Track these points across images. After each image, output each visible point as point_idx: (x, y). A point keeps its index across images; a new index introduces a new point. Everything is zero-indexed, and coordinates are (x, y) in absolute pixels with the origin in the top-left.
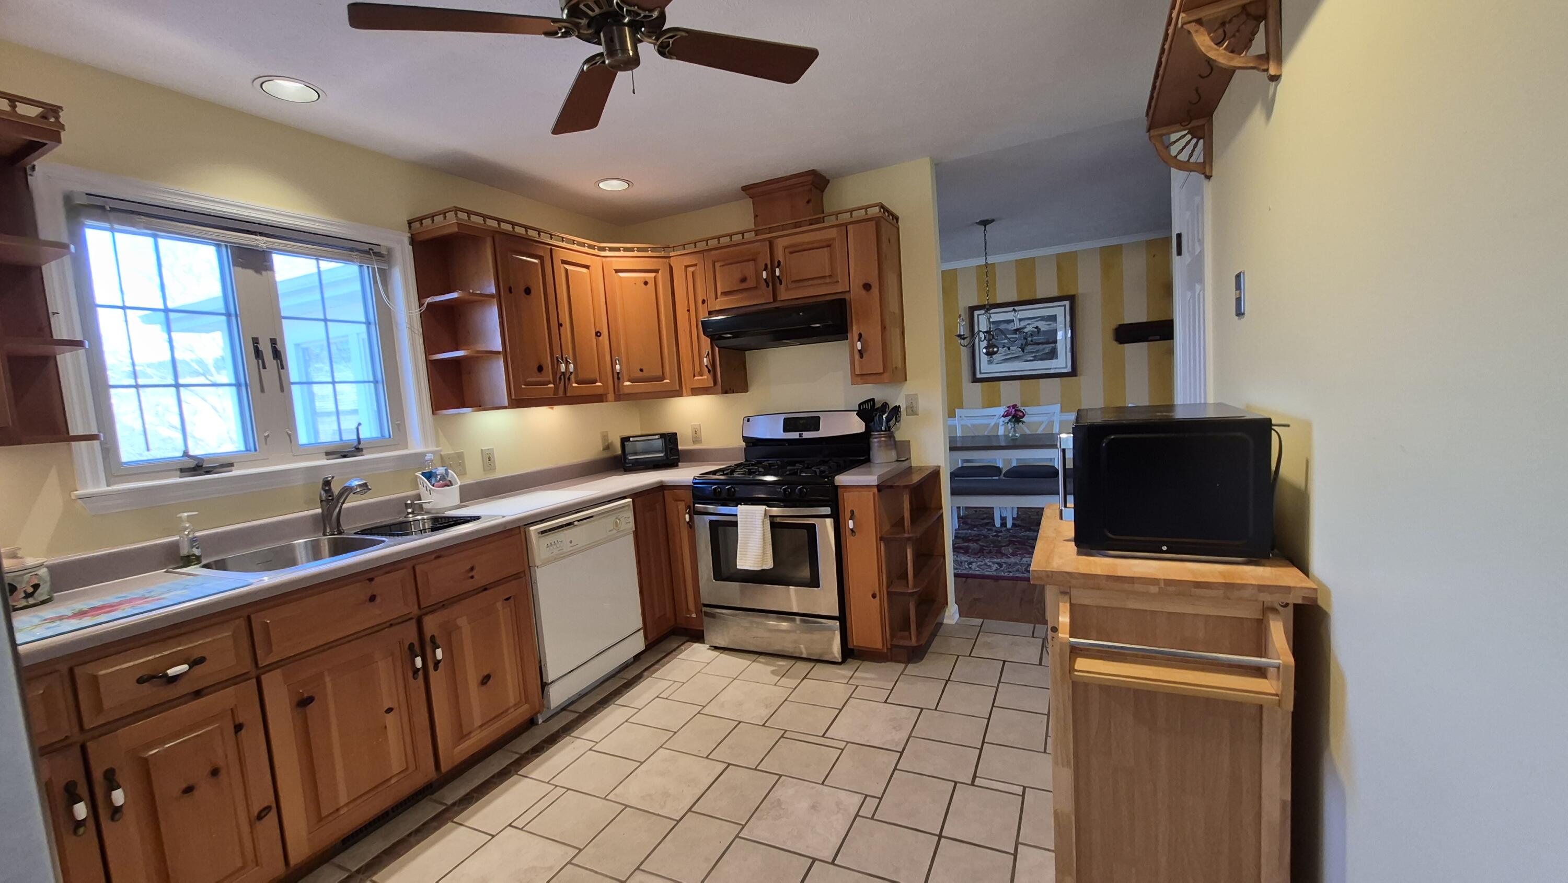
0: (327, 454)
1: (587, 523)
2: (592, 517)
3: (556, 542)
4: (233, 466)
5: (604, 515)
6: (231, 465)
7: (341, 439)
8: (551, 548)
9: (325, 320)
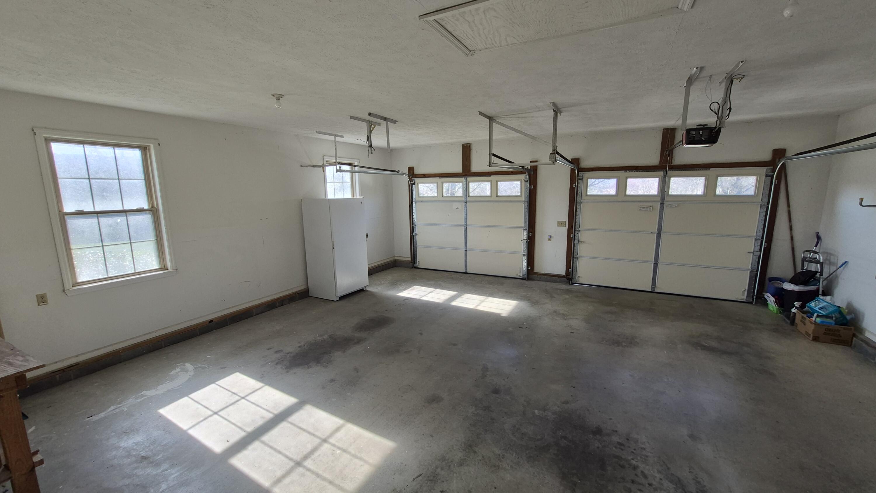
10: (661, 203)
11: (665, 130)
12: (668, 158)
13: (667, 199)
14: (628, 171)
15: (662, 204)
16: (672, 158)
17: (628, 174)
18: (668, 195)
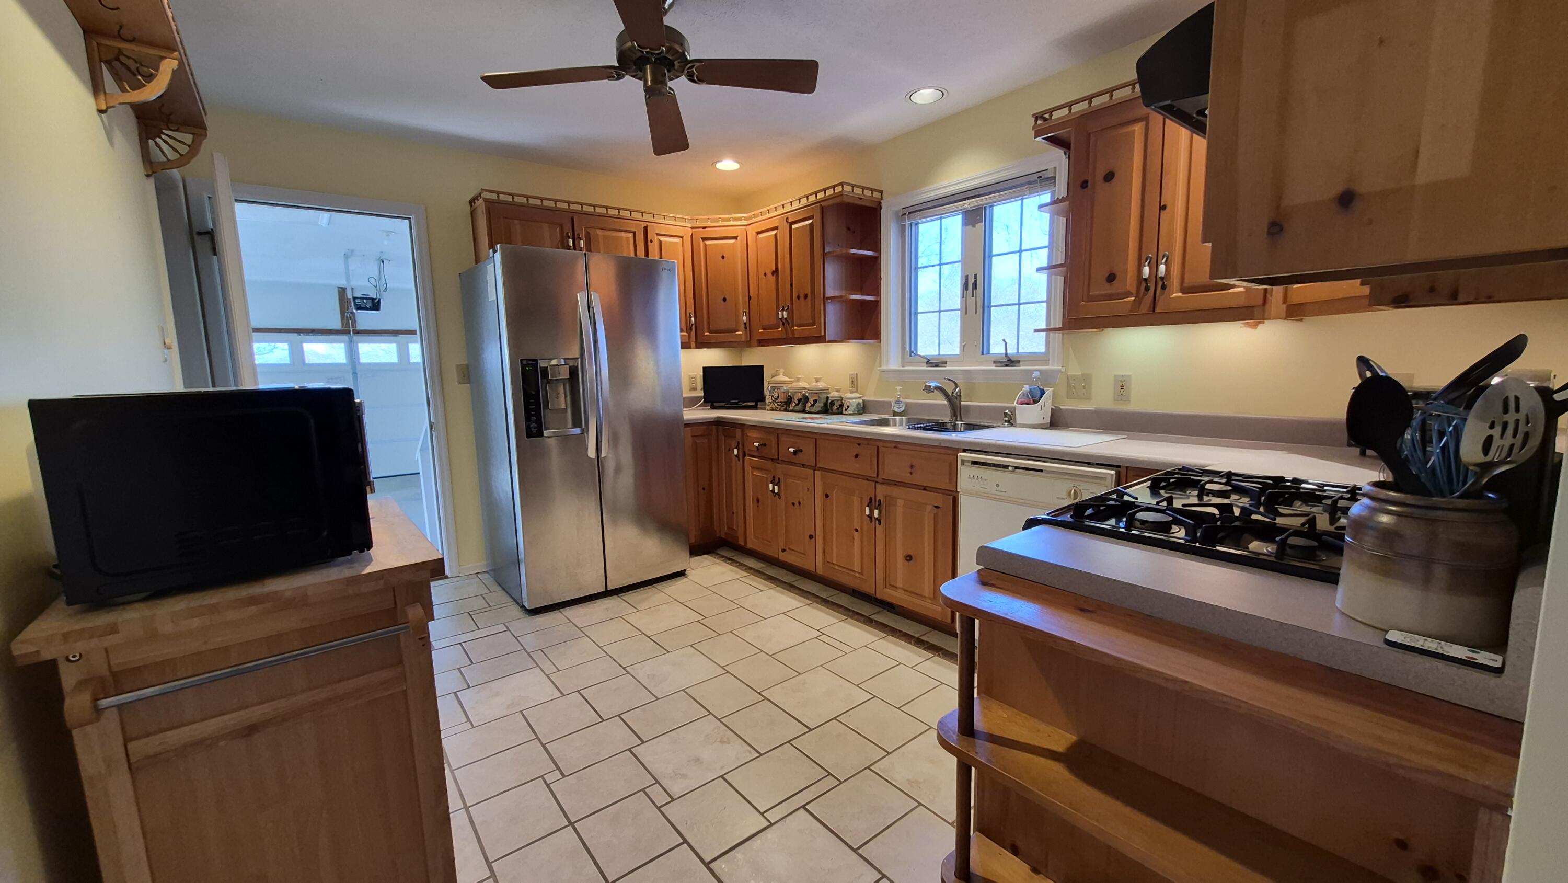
0: (995, 362)
1: (1026, 474)
2: (1041, 471)
3: (980, 477)
4: (946, 364)
5: (1053, 475)
6: (945, 363)
7: (1018, 352)
8: (973, 481)
9: (1021, 251)
10: (353, 373)
11: (340, 289)
12: (350, 321)
13: (358, 368)
14: (301, 334)
15: (355, 373)
16: (355, 321)
17: (302, 337)
18: (359, 363)
